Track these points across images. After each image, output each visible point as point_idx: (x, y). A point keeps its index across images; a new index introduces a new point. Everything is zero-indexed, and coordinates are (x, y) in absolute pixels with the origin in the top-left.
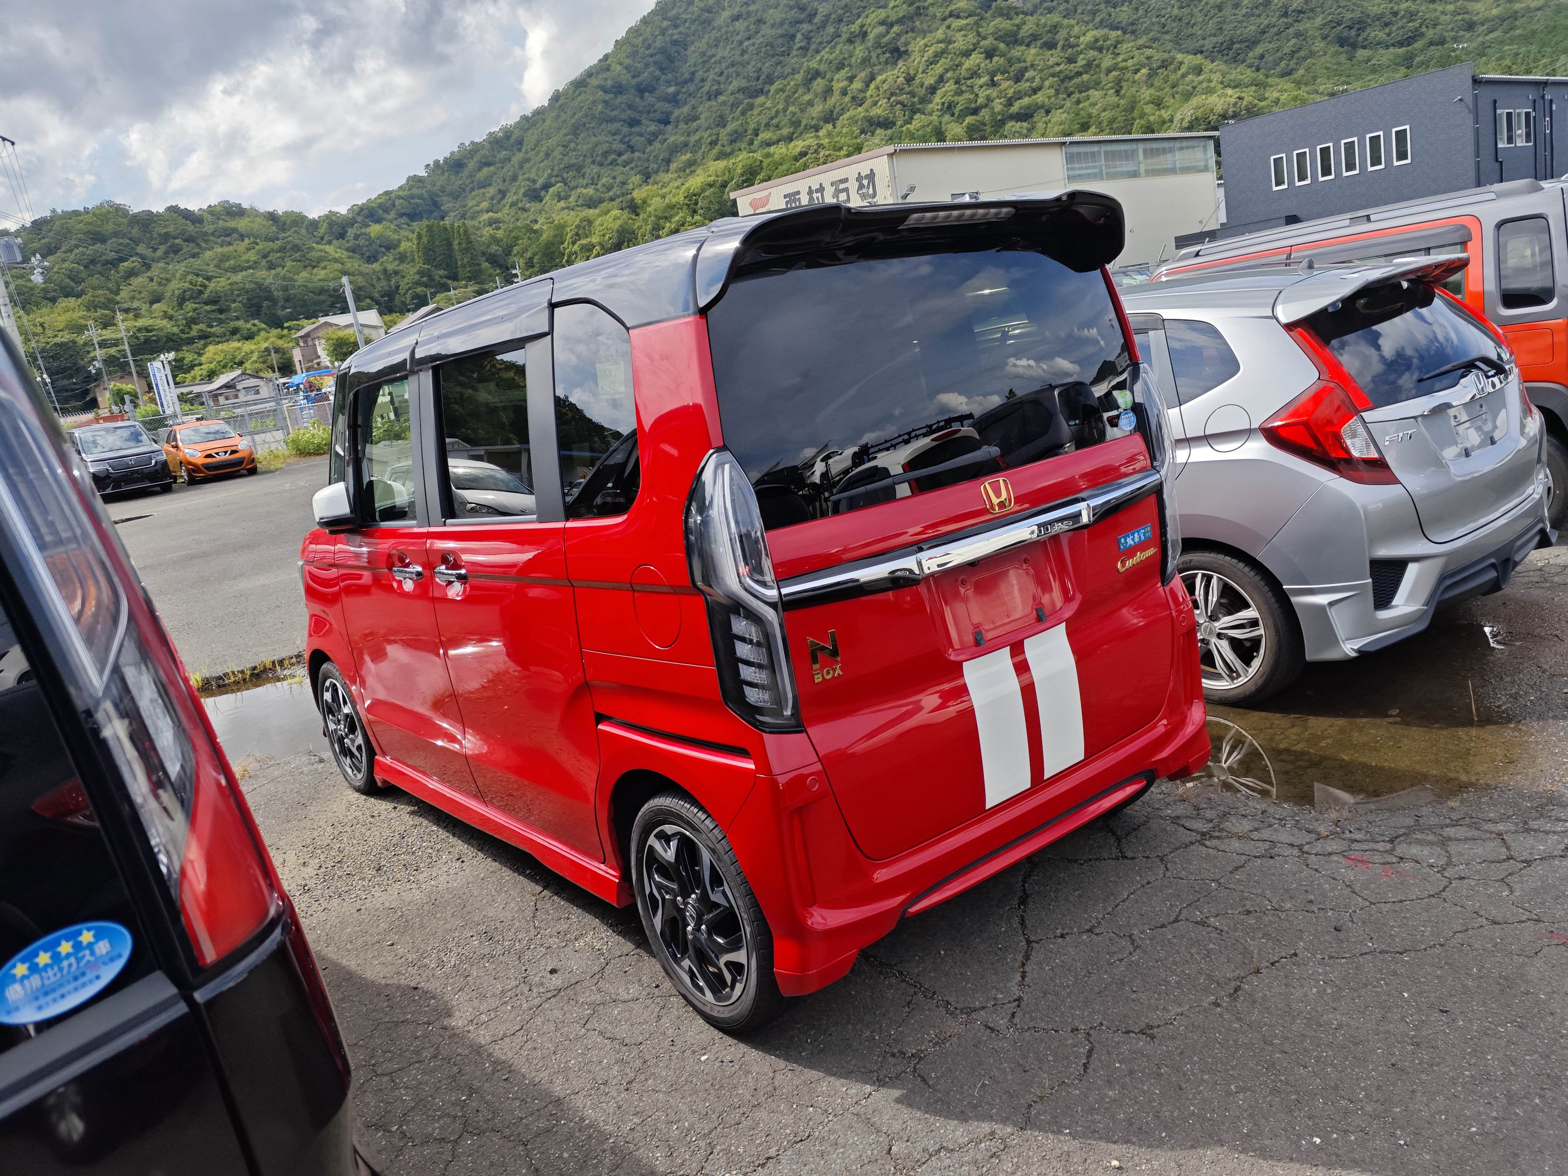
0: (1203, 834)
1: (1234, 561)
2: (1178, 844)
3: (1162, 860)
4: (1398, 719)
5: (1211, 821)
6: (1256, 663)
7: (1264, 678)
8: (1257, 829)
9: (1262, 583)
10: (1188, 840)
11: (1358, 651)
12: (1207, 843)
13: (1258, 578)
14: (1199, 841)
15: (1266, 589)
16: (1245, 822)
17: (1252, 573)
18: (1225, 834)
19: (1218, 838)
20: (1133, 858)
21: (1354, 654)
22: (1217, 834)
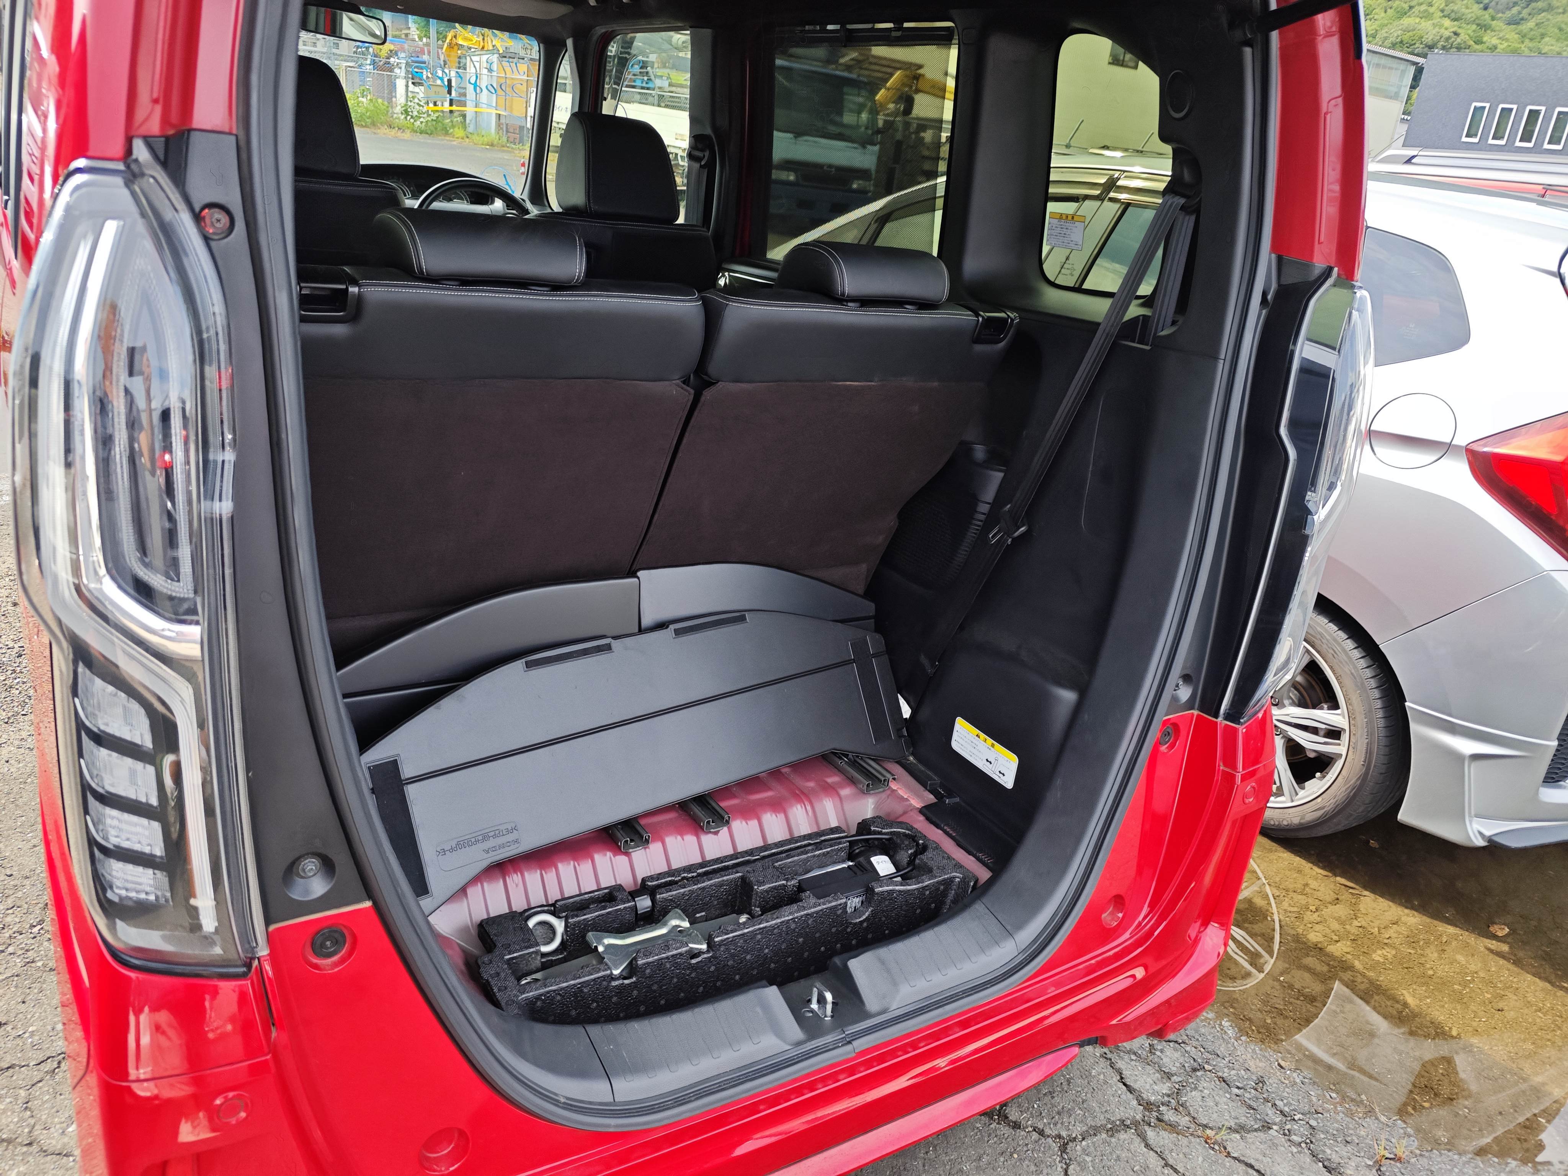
0: (1148, 1106)
1: (1342, 635)
2: (1100, 1120)
3: (1063, 1149)
4: (1505, 948)
5: (1168, 1076)
6: (1315, 786)
7: (1319, 813)
8: (1240, 1129)
9: (1373, 683)
10: (1119, 1114)
11: (1490, 840)
12: (1150, 1133)
13: (1369, 673)
14: (1136, 1124)
15: (1376, 694)
16: (1223, 1098)
17: (1363, 663)
18: (1184, 1121)
19: (1172, 1127)
20: (1016, 1126)
21: (1480, 843)
22: (1169, 1115)
